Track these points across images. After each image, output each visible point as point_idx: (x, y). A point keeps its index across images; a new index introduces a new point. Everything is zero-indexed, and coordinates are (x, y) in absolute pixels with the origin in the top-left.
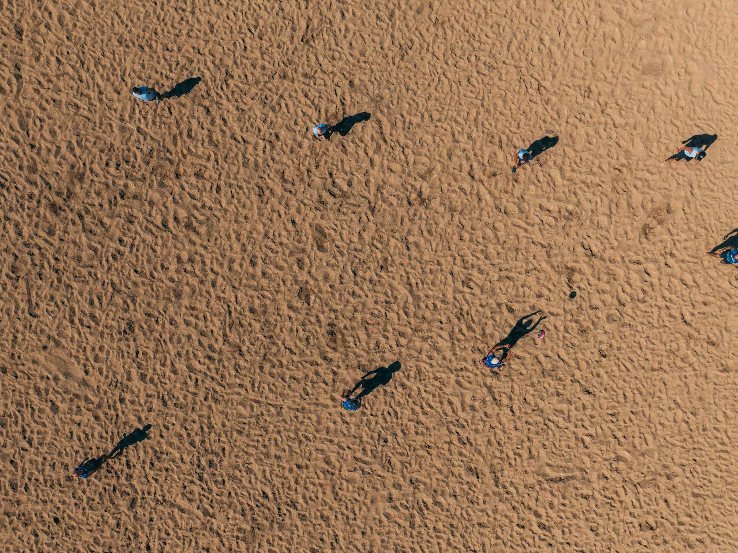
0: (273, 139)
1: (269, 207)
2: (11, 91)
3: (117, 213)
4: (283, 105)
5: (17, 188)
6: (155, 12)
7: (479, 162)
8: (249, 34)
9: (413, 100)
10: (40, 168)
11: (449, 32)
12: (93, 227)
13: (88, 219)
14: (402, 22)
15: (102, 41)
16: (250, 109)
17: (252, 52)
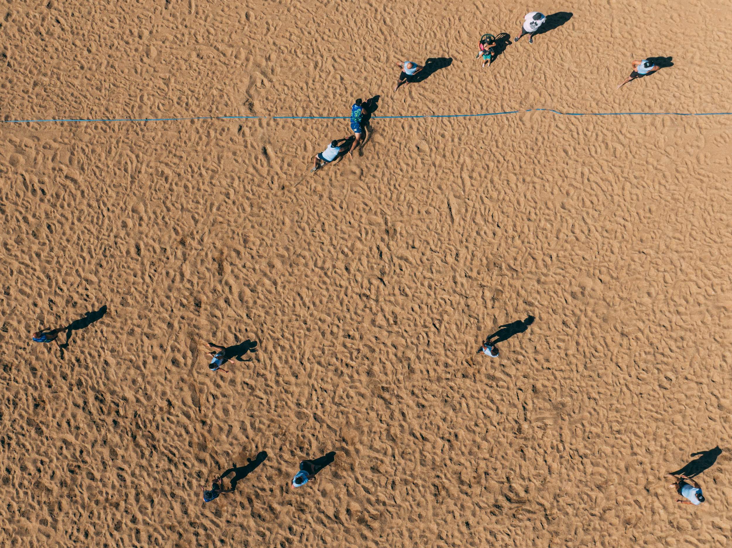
0: (452, 438)
1: (444, 507)
2: (185, 365)
3: (287, 499)
4: (464, 405)
5: (185, 465)
6: (338, 297)
7: (655, 475)
8: (433, 329)
9: (595, 410)
10: (210, 446)
11: (633, 343)
12: (262, 512)
13: (258, 505)
14: (587, 329)
15: (282, 321)
16: (430, 406)
17: (435, 348)
